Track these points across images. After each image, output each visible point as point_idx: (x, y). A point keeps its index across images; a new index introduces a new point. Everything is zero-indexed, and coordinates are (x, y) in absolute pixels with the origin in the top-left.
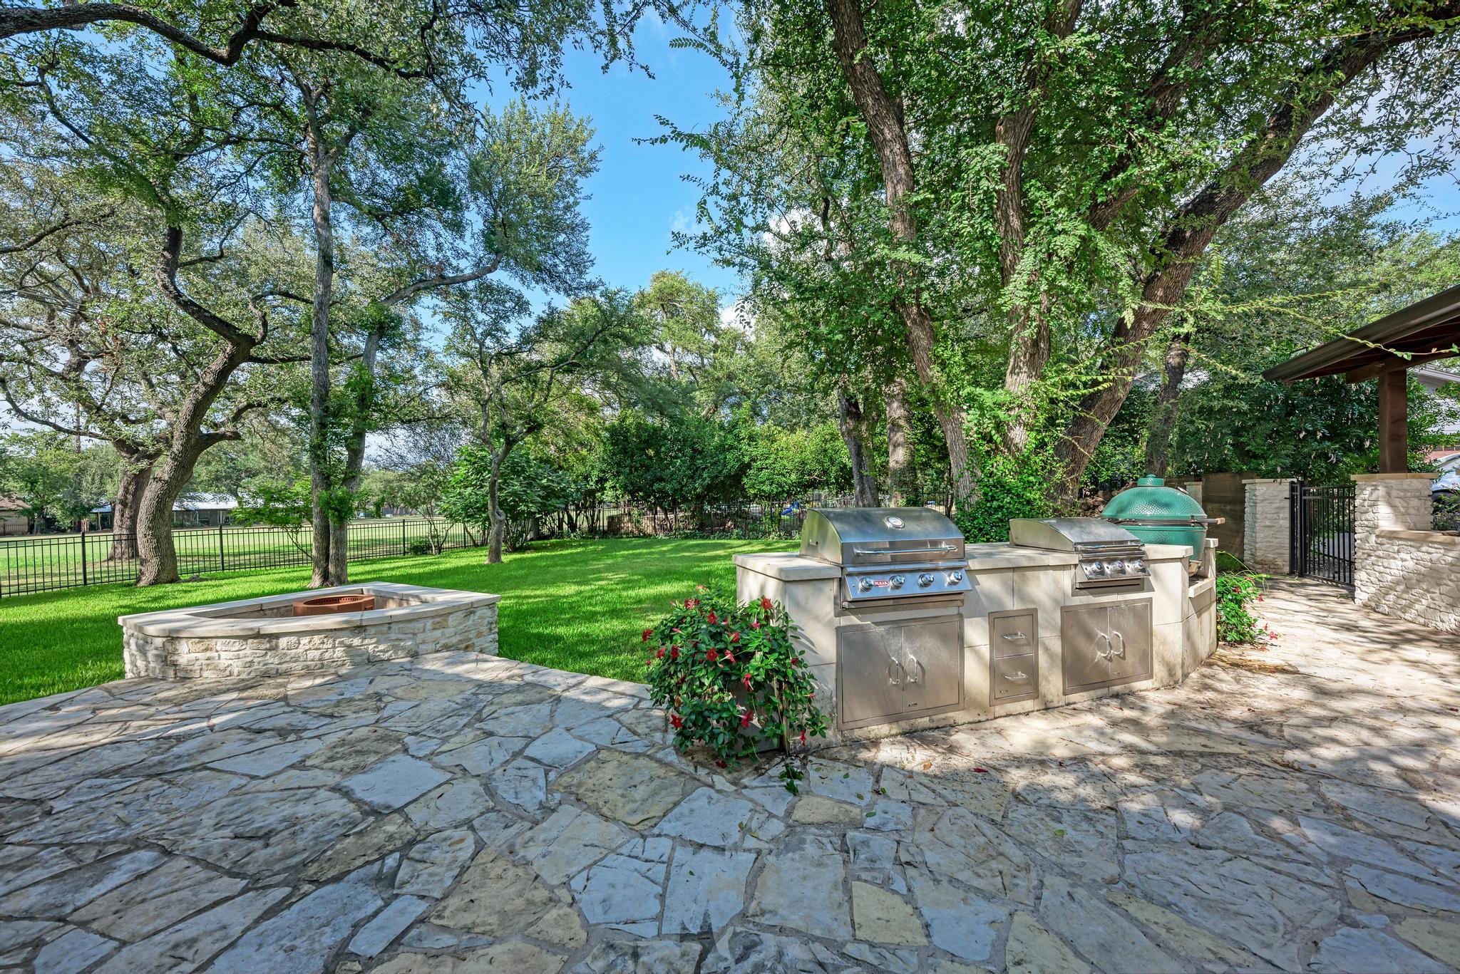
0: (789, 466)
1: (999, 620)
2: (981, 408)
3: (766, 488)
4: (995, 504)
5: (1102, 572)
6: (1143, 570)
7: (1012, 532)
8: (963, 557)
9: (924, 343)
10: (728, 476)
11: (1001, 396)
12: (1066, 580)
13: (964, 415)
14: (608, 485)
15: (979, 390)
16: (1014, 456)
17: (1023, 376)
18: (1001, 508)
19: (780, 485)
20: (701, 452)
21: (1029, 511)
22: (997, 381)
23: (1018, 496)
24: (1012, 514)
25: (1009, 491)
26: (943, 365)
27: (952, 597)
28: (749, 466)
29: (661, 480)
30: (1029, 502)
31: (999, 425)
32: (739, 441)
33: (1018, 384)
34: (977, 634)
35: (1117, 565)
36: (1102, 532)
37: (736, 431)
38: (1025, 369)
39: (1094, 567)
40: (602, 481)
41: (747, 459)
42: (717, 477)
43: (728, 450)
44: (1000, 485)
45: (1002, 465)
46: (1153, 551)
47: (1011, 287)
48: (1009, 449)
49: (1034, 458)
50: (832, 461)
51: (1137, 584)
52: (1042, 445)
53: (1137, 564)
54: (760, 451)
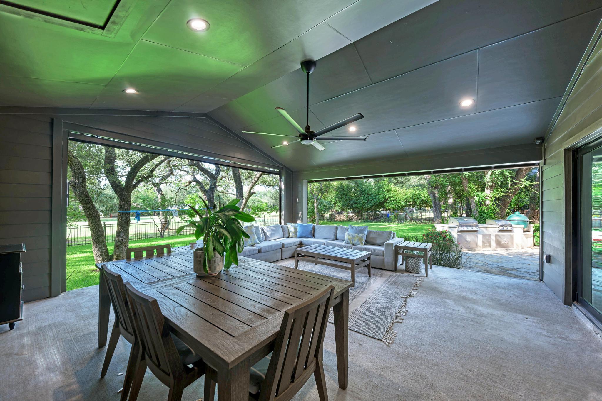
0: (402, 200)
1: (484, 235)
2: (479, 197)
3: (394, 207)
4: (482, 216)
5: (503, 229)
6: (512, 229)
7: (486, 222)
8: (478, 225)
9: (466, 183)
10: (380, 203)
11: (484, 194)
12: (497, 229)
13: (475, 198)
14: (337, 205)
15: (479, 193)
16: (487, 206)
17: (489, 190)
18: (483, 217)
19: (398, 206)
20: (370, 195)
21: (491, 218)
22: (483, 191)
23: (488, 215)
24: (486, 218)
25: (486, 214)
26: (470, 188)
27: (476, 231)
28: (387, 199)
29: (356, 203)
30: (490, 216)
31: (483, 200)
32: (384, 191)
33: (488, 192)
34: (480, 237)
35: (506, 228)
36: (503, 222)
37: (383, 188)
38: (489, 189)
39: (502, 228)
40: (335, 203)
41: (387, 197)
42: (376, 203)
43: (380, 194)
44: (483, 212)
45: (484, 208)
46: (514, 226)
47: (486, 177)
48: (486, 205)
49: (491, 207)
50: (418, 198)
51: (511, 231)
52: (493, 204)
53: (511, 228)
54: (392, 195)
